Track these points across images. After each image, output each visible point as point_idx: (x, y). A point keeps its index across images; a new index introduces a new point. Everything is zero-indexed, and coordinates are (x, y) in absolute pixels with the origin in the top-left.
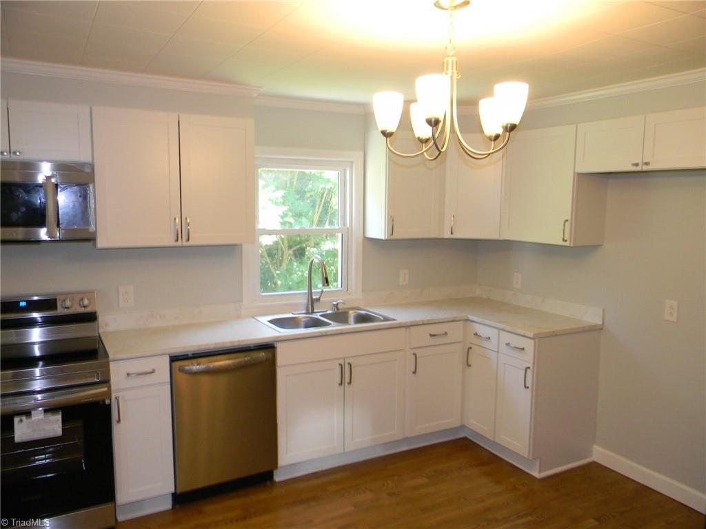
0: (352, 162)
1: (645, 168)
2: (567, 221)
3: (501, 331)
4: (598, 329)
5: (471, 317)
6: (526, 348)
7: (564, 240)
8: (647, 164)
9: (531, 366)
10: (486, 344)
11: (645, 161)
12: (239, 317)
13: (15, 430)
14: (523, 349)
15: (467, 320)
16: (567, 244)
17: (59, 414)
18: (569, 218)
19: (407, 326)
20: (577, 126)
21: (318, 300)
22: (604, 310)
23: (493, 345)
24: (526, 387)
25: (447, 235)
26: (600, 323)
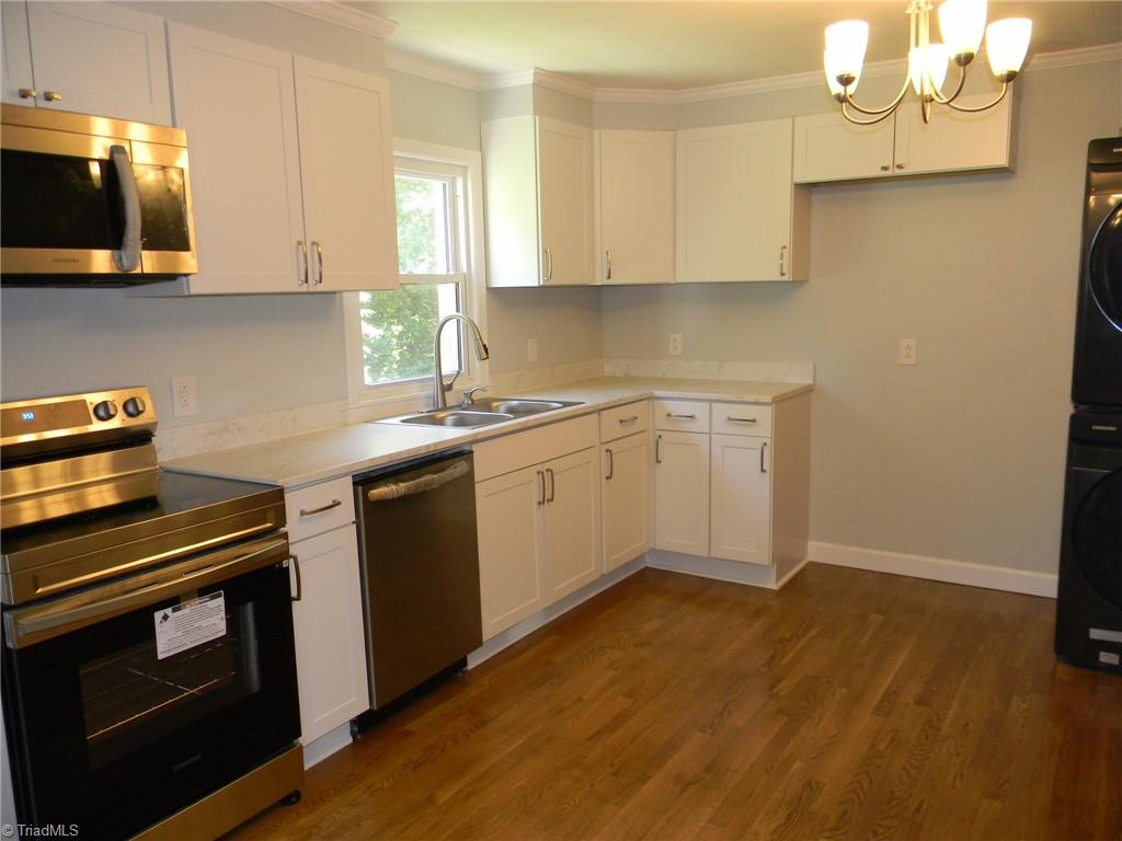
0: (465, 167)
1: (898, 172)
2: (784, 247)
3: (714, 405)
4: (808, 391)
5: (657, 393)
6: (757, 418)
7: (783, 274)
8: (900, 167)
9: (768, 441)
10: (690, 426)
11: (897, 163)
12: (345, 425)
13: (158, 636)
14: (754, 421)
15: (652, 398)
16: (786, 278)
17: (219, 596)
18: (787, 244)
19: (599, 411)
20: (793, 122)
21: (450, 387)
22: (815, 366)
23: (701, 424)
24: (763, 471)
25: (600, 280)
26: (811, 382)
